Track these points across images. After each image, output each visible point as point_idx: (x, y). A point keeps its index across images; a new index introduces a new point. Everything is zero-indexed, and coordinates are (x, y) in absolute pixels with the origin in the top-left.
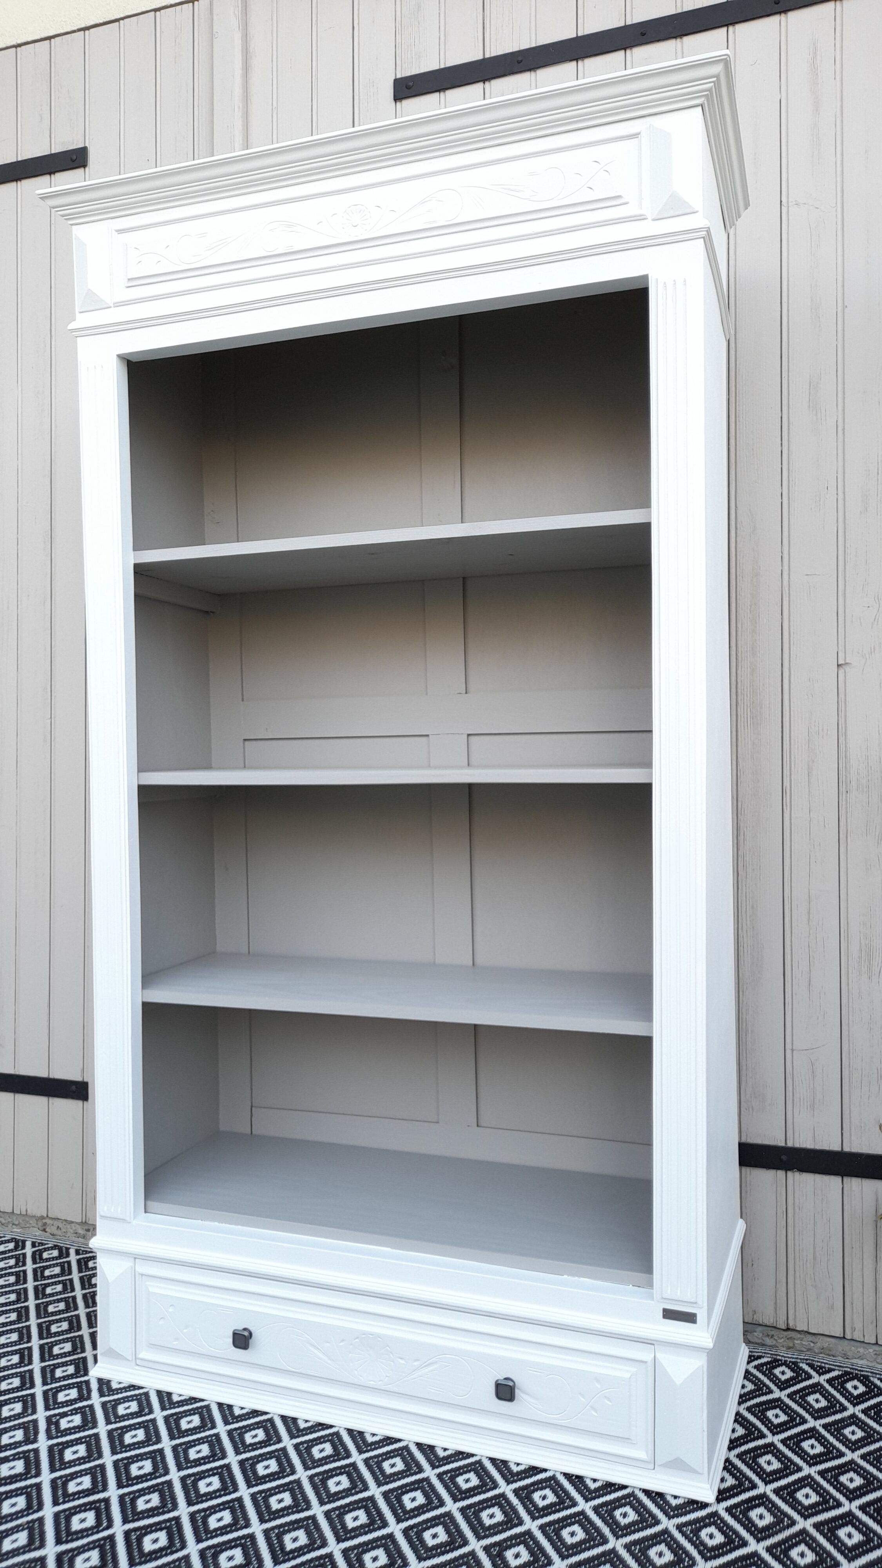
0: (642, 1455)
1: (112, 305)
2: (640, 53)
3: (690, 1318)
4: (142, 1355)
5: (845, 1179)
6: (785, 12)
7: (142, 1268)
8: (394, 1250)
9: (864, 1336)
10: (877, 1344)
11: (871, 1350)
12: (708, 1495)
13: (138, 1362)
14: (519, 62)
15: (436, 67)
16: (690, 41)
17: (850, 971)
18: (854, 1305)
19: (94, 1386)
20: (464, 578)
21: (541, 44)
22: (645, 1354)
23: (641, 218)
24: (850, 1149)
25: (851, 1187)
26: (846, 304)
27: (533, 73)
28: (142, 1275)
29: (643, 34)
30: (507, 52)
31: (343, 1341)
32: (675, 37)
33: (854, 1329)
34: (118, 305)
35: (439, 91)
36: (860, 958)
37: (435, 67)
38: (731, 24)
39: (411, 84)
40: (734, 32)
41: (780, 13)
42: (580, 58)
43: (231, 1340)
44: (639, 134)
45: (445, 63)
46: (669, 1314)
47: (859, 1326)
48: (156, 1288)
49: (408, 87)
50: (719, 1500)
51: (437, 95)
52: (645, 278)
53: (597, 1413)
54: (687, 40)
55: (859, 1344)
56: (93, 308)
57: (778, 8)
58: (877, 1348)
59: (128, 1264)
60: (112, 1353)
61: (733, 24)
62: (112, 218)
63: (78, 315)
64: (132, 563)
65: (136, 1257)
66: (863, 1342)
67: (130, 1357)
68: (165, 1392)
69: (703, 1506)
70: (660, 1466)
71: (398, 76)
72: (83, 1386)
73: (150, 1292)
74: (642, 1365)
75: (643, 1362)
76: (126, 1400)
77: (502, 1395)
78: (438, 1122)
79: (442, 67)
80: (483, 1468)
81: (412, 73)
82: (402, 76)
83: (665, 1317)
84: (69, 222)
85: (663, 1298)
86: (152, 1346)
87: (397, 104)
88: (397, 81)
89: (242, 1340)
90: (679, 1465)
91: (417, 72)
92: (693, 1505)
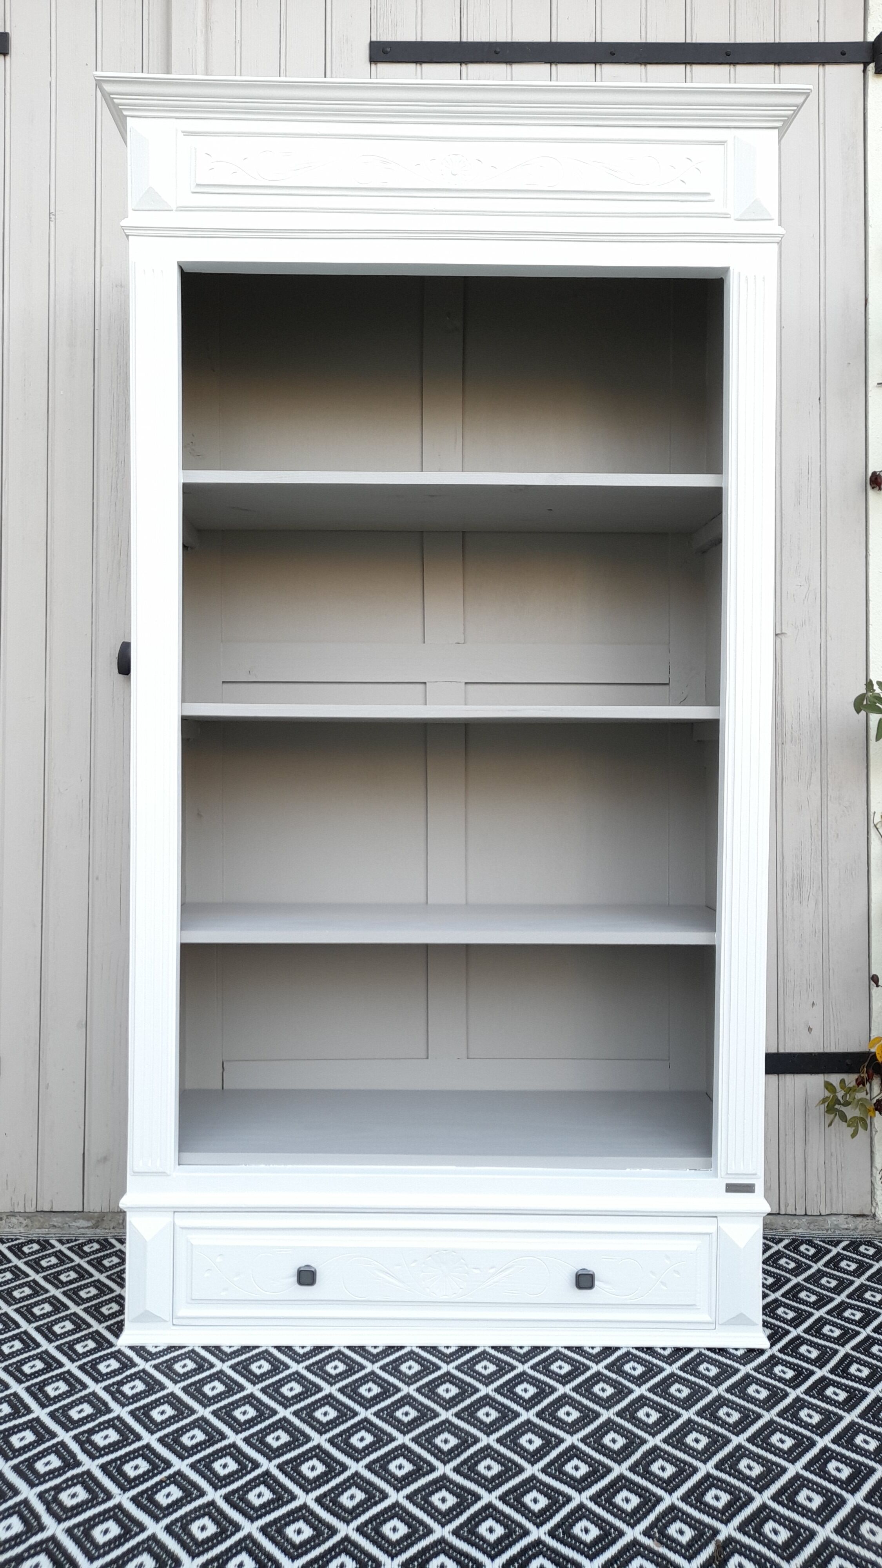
0: (706, 1317)
1: (174, 208)
2: (608, 69)
3: (748, 1188)
4: (182, 1312)
5: (780, 1076)
6: (734, 64)
7: (183, 1221)
9: (796, 1209)
10: (806, 1215)
11: (804, 1220)
12: (762, 1342)
13: (175, 1321)
14: (496, 53)
15: (413, 39)
16: (654, 70)
17: (785, 897)
18: (788, 1185)
19: (131, 1354)
20: (464, 532)
21: (517, 41)
22: (709, 1226)
23: (726, 216)
24: (785, 1050)
25: (785, 1083)
26: (783, 325)
27: (508, 66)
28: (182, 1228)
29: (613, 54)
30: (484, 40)
31: (415, 1261)
32: (641, 63)
33: (787, 1205)
34: (180, 209)
35: (416, 62)
36: (793, 886)
37: (411, 38)
38: (689, 63)
39: (388, 50)
40: (691, 71)
41: (730, 63)
42: (554, 62)
43: (296, 1278)
44: (725, 142)
45: (422, 38)
46: (732, 1188)
47: (791, 1201)
48: (197, 1239)
49: (385, 52)
50: (772, 1345)
51: (413, 66)
52: (726, 270)
53: (666, 1286)
54: (651, 68)
55: (792, 1217)
56: (151, 208)
57: (728, 59)
58: (806, 1217)
59: (165, 1220)
60: (148, 1317)
61: (691, 63)
62: (177, 118)
63: (130, 212)
64: (182, 481)
65: (176, 1211)
66: (795, 1215)
67: (168, 1317)
68: (213, 1347)
69: (761, 1352)
70: (722, 1324)
71: (374, 39)
72: (117, 1355)
73: (192, 1245)
74: (708, 1236)
75: (709, 1234)
76: (176, 1360)
77: (582, 1285)
78: (428, 1058)
79: (419, 40)
80: (565, 1356)
81: (389, 40)
82: (379, 40)
83: (727, 1191)
84: (125, 113)
85: (727, 1174)
86: (193, 1302)
87: (373, 66)
88: (372, 43)
89: (306, 1277)
90: (740, 1320)
91: (393, 39)
92: (752, 1353)
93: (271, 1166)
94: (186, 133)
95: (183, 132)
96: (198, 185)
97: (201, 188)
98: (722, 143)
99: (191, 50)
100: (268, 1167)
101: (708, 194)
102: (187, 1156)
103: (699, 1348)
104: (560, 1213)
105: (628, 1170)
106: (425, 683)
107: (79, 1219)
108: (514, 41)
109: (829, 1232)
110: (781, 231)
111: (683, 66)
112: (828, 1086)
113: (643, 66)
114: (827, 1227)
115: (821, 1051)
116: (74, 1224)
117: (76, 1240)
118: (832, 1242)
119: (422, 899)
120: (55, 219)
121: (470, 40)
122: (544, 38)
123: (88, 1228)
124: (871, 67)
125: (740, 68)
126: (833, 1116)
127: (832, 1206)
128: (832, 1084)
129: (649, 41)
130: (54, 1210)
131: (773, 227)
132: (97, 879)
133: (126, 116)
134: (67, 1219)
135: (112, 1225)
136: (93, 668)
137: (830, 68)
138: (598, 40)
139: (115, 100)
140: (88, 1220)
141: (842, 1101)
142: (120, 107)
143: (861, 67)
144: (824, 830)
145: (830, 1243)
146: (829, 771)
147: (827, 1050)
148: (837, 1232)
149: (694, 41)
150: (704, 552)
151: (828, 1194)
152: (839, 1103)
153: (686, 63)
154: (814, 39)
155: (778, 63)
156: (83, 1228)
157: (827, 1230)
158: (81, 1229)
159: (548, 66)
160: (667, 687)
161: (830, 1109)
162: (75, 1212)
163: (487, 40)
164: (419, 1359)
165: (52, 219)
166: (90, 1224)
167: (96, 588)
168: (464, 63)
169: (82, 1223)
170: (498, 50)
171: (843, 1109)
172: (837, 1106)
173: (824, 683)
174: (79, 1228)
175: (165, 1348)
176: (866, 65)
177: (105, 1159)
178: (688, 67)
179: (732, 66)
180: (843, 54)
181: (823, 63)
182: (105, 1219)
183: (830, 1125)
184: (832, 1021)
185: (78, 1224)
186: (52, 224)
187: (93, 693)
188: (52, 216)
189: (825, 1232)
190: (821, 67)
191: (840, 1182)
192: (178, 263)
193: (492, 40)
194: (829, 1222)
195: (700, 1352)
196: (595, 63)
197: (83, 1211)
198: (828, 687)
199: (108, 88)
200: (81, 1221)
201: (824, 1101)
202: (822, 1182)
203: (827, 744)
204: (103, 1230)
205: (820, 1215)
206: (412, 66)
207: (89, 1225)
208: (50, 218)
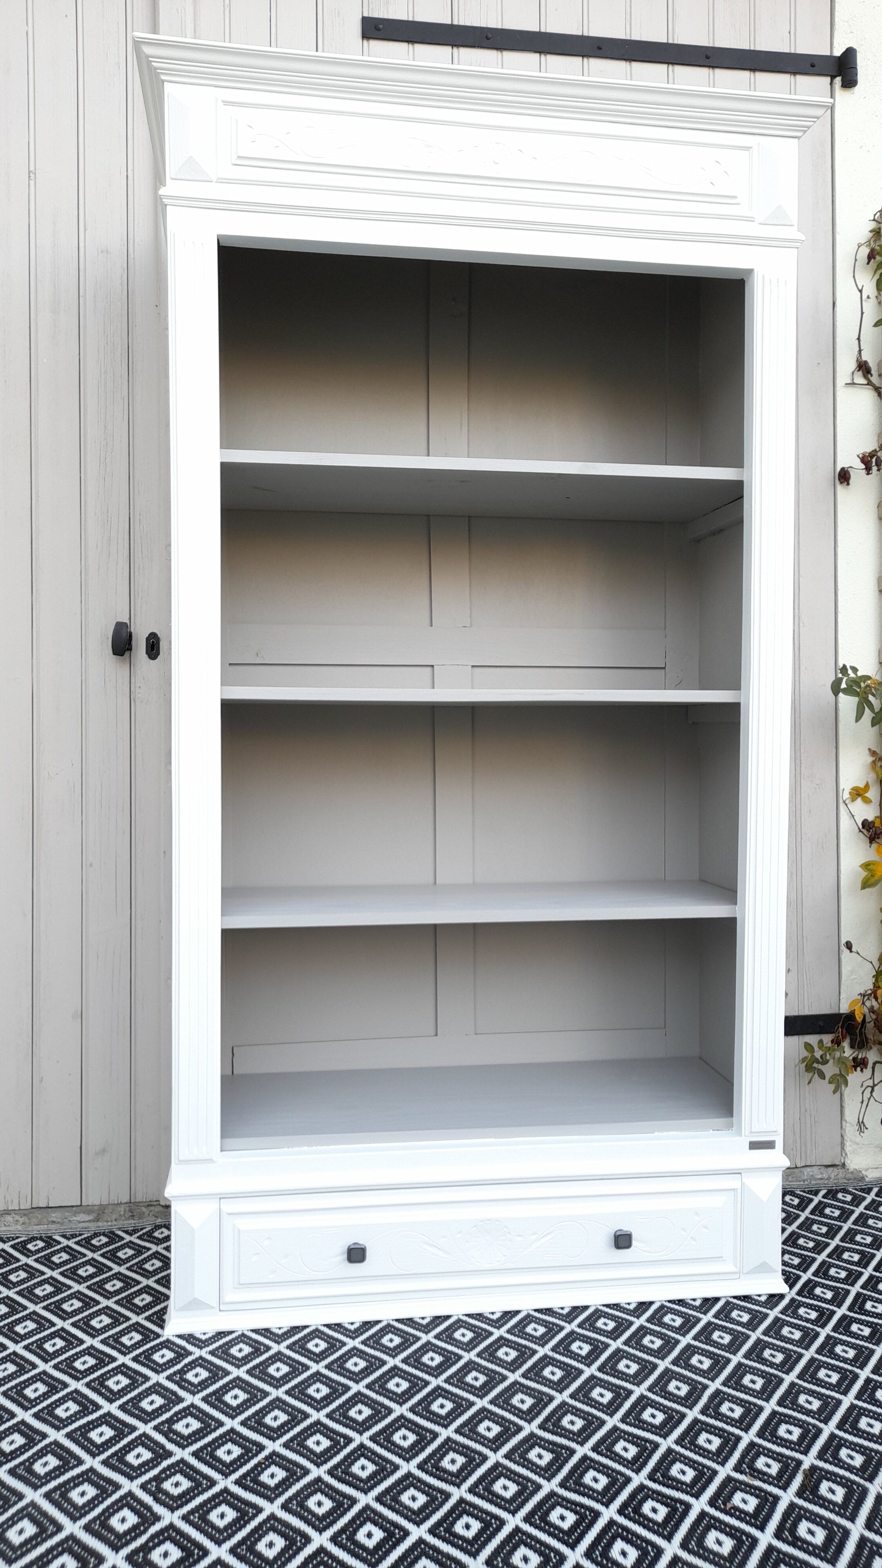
0: (730, 1267)
1: (215, 179)
2: (595, 64)
3: (770, 1145)
4: (229, 1297)
6: (713, 67)
7: (228, 1206)
8: (497, 1140)
12: (781, 1287)
13: (222, 1307)
14: (487, 38)
15: (405, 18)
16: (638, 67)
20: (470, 517)
21: (507, 28)
22: (733, 1182)
23: (751, 220)
27: (499, 53)
28: (229, 1214)
29: (599, 48)
30: (475, 25)
31: (460, 1232)
32: (626, 60)
34: (220, 181)
35: (408, 42)
37: (402, 16)
38: (671, 63)
39: (381, 26)
40: (673, 71)
41: (709, 66)
42: (543, 52)
43: (345, 1256)
44: (751, 148)
45: (413, 17)
46: (755, 1146)
48: (245, 1225)
49: (377, 29)
50: (791, 1287)
53: (696, 1241)
54: (636, 65)
56: (190, 178)
57: (707, 62)
60: (196, 1305)
61: (673, 64)
62: (215, 86)
63: (169, 181)
65: (222, 1197)
67: (215, 1303)
68: (262, 1330)
69: (782, 1296)
70: (748, 1273)
71: (366, 15)
72: (168, 1344)
73: (239, 1230)
74: (733, 1193)
75: (734, 1190)
76: (230, 1344)
77: (620, 1245)
78: (436, 1035)
79: (411, 19)
80: (606, 1313)
81: (381, 16)
82: (370, 16)
83: (751, 1148)
84: (163, 77)
85: (751, 1132)
86: (240, 1286)
87: (365, 42)
88: (365, 19)
89: (356, 1254)
90: (763, 1268)
91: (386, 17)
92: (774, 1299)
93: (314, 1147)
94: (226, 103)
95: (223, 102)
96: (239, 157)
97: (243, 161)
98: (748, 148)
99: (179, 10)
100: (310, 1148)
101: (735, 197)
102: (231, 1142)
103: (725, 1297)
104: (598, 1178)
105: (656, 1133)
106: (432, 666)
107: (78, 1213)
108: (504, 28)
109: (806, 1183)
110: (802, 237)
111: (665, 66)
112: (808, 1047)
113: (628, 63)
114: (803, 1179)
115: (796, 1014)
116: (74, 1218)
117: (80, 1235)
118: (812, 1191)
119: (431, 881)
120: (35, 178)
121: (462, 23)
122: (533, 27)
123: (89, 1221)
124: (838, 80)
125: (719, 72)
126: (811, 1074)
127: (806, 1159)
128: (810, 1045)
129: (633, 38)
130: (50, 1206)
131: (793, 233)
132: (91, 865)
133: (163, 81)
134: (67, 1214)
135: (114, 1217)
136: (83, 648)
137: (799, 78)
138: (586, 34)
139: (153, 63)
140: (89, 1214)
141: (820, 1059)
142: (158, 71)
143: (828, 79)
144: (798, 807)
145: (810, 1192)
146: (802, 750)
147: (801, 1013)
148: (813, 1182)
149: (676, 42)
150: (699, 541)
151: (803, 1148)
152: (818, 1062)
153: (668, 63)
154: (786, 50)
155: (753, 70)
156: (84, 1222)
157: (804, 1181)
158: (82, 1222)
159: (537, 55)
160: (663, 671)
161: (809, 1068)
162: (73, 1206)
163: (478, 25)
164: (470, 1327)
165: (32, 178)
166: (91, 1217)
167: (85, 566)
168: (455, 46)
169: (83, 1217)
170: (490, 36)
171: (820, 1067)
172: (815, 1065)
173: (797, 667)
174: (80, 1222)
175: (214, 1334)
176: (833, 78)
177: (104, 1151)
178: (671, 67)
179: (711, 69)
180: (813, 66)
181: (795, 73)
182: (106, 1211)
183: (809, 1083)
184: (805, 985)
185: (78, 1219)
186: (32, 183)
187: (83, 674)
188: (31, 175)
189: (802, 1183)
190: (792, 76)
191: (814, 1135)
192: (218, 236)
193: (483, 25)
194: (806, 1174)
195: (728, 1301)
196: (583, 56)
197: (81, 1205)
198: (801, 671)
199: (147, 50)
200: (81, 1215)
201: (804, 1060)
202: (798, 1136)
203: (800, 725)
204: (105, 1223)
205: (796, 1167)
206: (404, 45)
207: (90, 1219)
208: (29, 177)
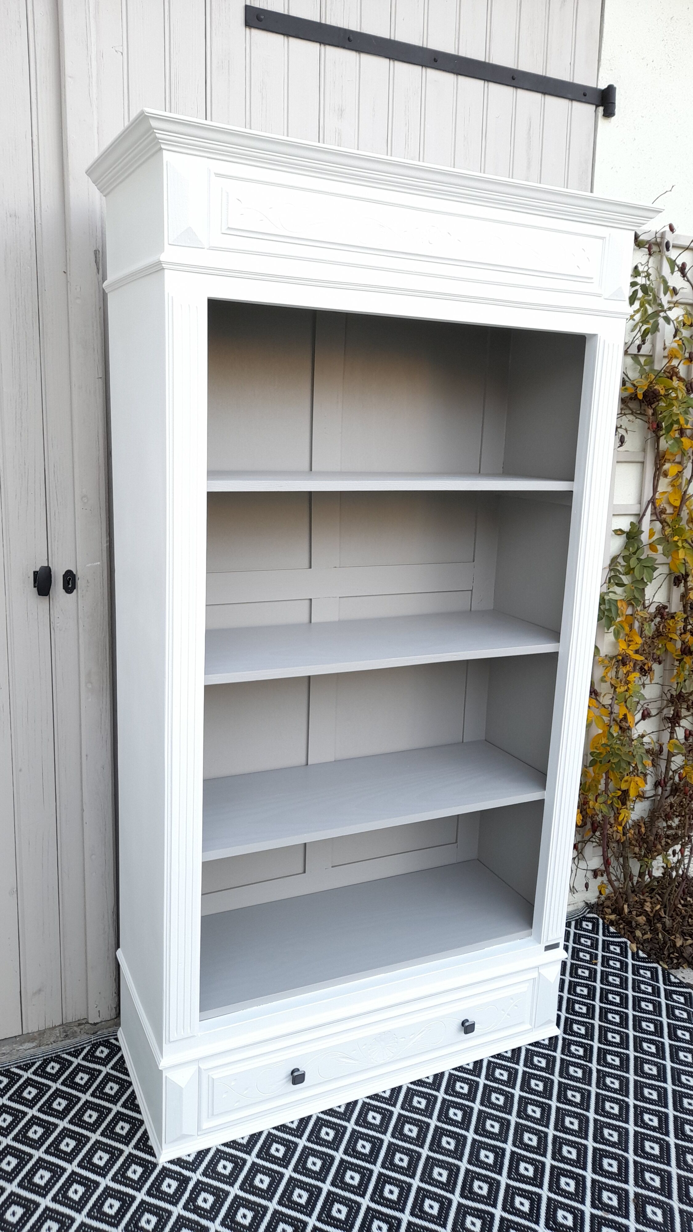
0: (527, 1026)
1: (207, 247)
3: (556, 946)
4: (205, 1126)
6: (516, 87)
7: (205, 1066)
13: (200, 1133)
15: (282, 12)
16: (463, 81)
22: (535, 974)
23: (600, 296)
27: (358, 54)
28: (205, 1070)
29: (435, 60)
30: (339, 26)
32: (454, 73)
34: (214, 249)
35: (284, 34)
37: (280, 10)
38: (487, 80)
39: (262, 17)
40: (488, 87)
41: (513, 86)
43: (290, 1080)
44: (603, 237)
45: (288, 10)
46: (548, 948)
48: (216, 1074)
49: (259, 19)
53: (510, 1016)
56: (188, 245)
57: (512, 82)
59: (193, 1068)
61: (489, 81)
63: (166, 247)
65: (198, 1060)
67: (195, 1132)
68: (230, 1142)
70: (538, 1027)
71: (248, 4)
73: (213, 1079)
74: (533, 980)
75: (534, 978)
77: (467, 1031)
78: (304, 872)
79: (286, 12)
81: (261, 7)
82: (253, 5)
84: (163, 146)
85: (545, 939)
86: (214, 1116)
87: (248, 29)
88: (246, 6)
89: (297, 1078)
90: (546, 1022)
91: (265, 7)
94: (218, 175)
95: (215, 174)
96: (229, 227)
97: (232, 231)
101: (591, 278)
102: (206, 1013)
103: (526, 1046)
106: (311, 600)
108: (362, 31)
111: (483, 83)
116: (21, 1048)
117: (33, 1064)
119: (305, 763)
121: (328, 22)
122: (385, 33)
123: (34, 1048)
124: (601, 109)
125: (521, 94)
129: (460, 54)
133: (162, 149)
134: (14, 1046)
135: (52, 1040)
137: (576, 104)
138: (425, 45)
139: (157, 135)
140: (33, 1042)
142: (160, 141)
143: (594, 107)
153: (484, 80)
154: (569, 79)
155: (545, 94)
156: (29, 1049)
158: (27, 1050)
159: (387, 60)
160: (470, 592)
163: (342, 26)
166: (34, 1044)
168: (323, 43)
169: (27, 1045)
170: (351, 38)
174: (26, 1050)
175: (194, 1154)
176: (597, 106)
177: (40, 991)
178: (486, 84)
179: (515, 89)
180: (585, 95)
181: (572, 100)
182: (46, 1036)
185: (24, 1047)
190: (570, 102)
192: (207, 297)
193: (346, 27)
195: (526, 1048)
196: (422, 66)
197: (24, 1034)
199: (153, 123)
200: (26, 1044)
204: (47, 1046)
206: (281, 37)
